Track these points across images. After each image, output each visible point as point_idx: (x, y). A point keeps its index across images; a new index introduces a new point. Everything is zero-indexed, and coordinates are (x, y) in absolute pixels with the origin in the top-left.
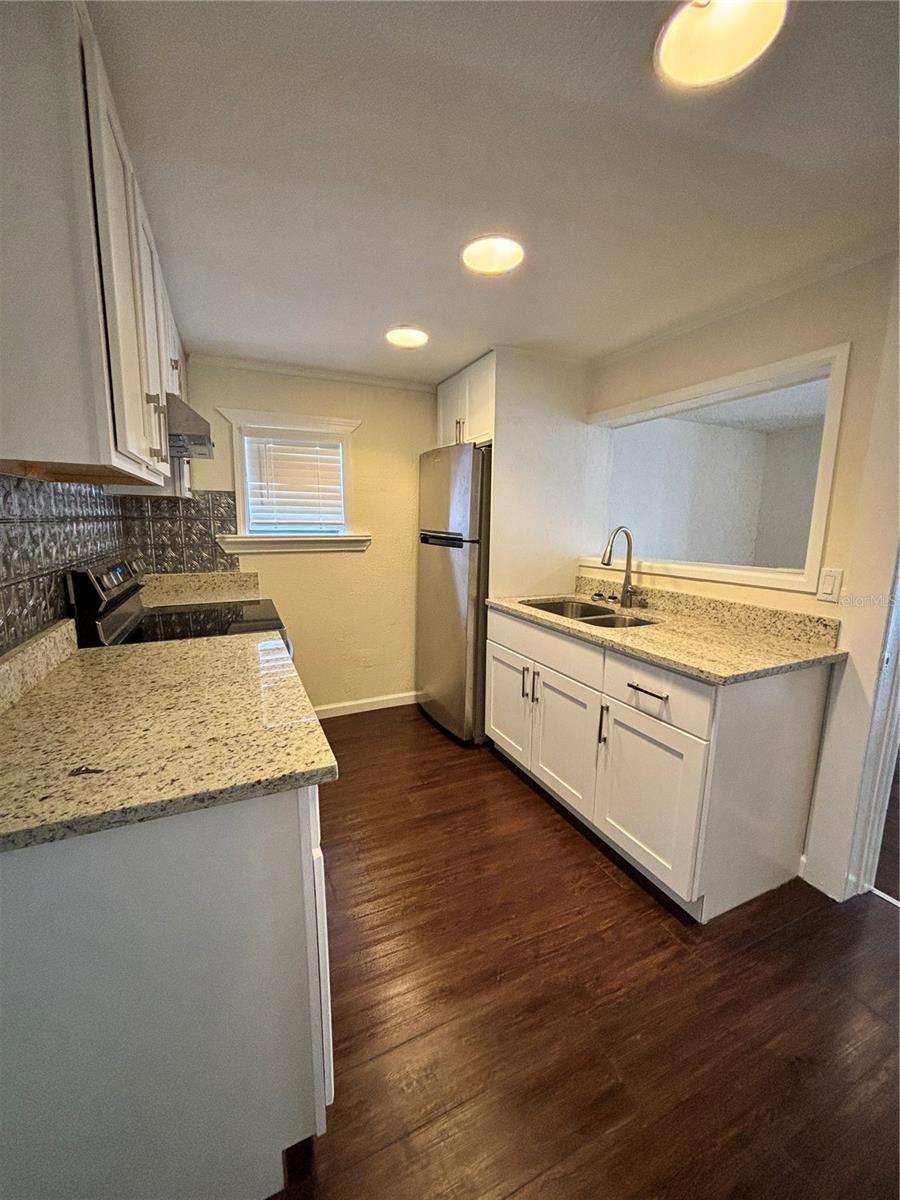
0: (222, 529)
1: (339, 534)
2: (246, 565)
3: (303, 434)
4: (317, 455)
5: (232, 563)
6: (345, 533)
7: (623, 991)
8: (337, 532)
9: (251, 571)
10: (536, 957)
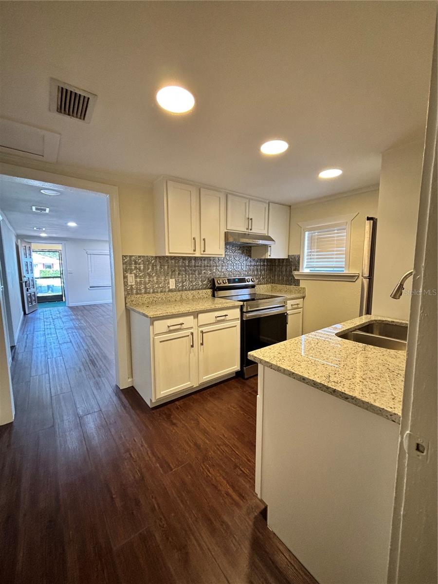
0: (295, 270)
1: (344, 272)
2: (302, 284)
3: (328, 226)
4: (335, 234)
5: (297, 283)
6: (346, 272)
7: (210, 475)
8: (343, 271)
9: (303, 287)
10: (218, 445)
